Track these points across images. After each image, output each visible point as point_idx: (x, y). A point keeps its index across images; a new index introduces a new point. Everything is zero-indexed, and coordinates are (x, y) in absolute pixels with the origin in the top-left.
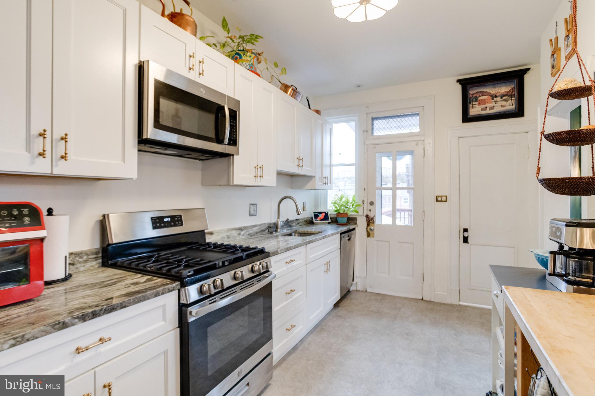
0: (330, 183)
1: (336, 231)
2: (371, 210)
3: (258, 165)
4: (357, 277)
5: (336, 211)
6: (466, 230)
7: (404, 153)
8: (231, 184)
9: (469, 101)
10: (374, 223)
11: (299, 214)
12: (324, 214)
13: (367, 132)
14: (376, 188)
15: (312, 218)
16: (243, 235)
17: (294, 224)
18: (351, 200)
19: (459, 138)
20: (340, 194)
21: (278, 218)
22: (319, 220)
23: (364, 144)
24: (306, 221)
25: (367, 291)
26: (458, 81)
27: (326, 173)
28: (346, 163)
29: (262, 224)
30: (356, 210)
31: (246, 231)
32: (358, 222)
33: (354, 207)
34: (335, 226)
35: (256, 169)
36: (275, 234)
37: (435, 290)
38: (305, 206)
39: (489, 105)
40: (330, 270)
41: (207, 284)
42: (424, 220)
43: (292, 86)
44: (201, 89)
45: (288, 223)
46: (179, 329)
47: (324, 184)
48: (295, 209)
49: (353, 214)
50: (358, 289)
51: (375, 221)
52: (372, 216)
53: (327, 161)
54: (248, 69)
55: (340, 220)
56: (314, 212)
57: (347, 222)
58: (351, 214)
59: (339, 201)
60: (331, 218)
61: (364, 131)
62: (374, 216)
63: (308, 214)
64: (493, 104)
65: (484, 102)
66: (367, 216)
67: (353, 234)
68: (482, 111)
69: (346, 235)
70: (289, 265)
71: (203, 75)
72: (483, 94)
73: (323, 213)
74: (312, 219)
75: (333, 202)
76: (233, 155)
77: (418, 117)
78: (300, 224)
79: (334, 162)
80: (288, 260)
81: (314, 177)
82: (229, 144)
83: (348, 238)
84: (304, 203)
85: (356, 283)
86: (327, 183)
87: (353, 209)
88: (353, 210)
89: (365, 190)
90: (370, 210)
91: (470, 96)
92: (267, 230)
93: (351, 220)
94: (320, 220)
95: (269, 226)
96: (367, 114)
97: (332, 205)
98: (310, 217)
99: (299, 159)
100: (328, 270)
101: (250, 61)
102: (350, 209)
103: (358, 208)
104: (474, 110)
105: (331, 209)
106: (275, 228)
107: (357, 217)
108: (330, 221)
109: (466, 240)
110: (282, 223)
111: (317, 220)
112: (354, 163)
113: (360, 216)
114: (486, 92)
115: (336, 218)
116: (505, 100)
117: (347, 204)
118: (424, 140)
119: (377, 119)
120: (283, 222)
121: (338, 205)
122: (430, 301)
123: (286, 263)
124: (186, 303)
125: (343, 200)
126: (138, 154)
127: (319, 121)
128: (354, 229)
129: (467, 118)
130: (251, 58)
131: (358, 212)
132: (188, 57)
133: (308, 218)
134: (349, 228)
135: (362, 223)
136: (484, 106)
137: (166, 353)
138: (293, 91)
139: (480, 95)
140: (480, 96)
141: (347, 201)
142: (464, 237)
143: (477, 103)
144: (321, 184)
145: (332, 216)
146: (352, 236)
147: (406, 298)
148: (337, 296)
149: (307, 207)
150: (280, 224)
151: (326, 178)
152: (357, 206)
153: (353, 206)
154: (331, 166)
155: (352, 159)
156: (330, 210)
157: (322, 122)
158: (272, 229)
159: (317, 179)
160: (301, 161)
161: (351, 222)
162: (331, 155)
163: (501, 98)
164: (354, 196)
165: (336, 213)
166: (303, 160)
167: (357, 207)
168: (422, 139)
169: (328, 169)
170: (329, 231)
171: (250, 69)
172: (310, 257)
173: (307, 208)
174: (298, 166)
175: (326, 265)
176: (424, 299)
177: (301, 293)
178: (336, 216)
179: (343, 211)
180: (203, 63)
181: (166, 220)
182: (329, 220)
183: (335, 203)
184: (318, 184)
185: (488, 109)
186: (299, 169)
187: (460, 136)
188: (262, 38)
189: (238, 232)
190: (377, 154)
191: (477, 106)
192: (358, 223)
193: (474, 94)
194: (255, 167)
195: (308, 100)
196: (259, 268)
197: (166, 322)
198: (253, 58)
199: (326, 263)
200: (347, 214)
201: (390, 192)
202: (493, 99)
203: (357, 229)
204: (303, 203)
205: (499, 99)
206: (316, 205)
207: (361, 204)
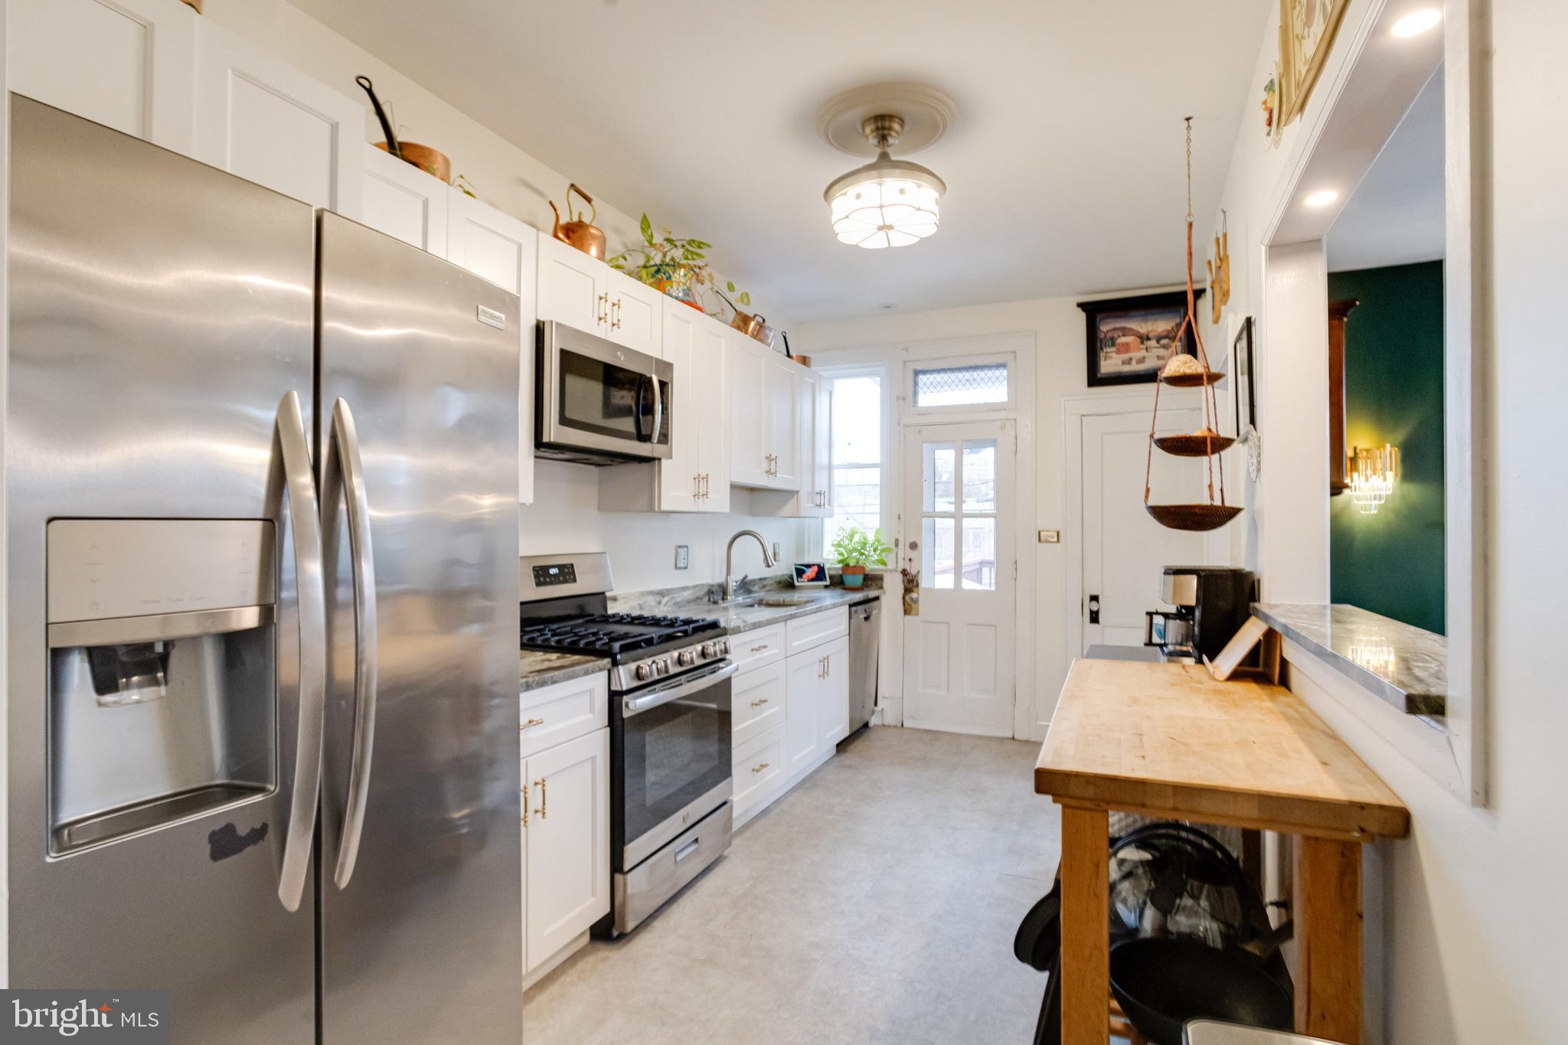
0: (829, 505)
1: (840, 600)
2: (913, 558)
3: (699, 475)
4: (884, 697)
5: (840, 562)
6: (1094, 598)
7: (978, 444)
8: (656, 509)
9: (1099, 344)
10: (917, 586)
11: (769, 566)
12: (815, 569)
13: (904, 399)
14: (923, 515)
15: (791, 577)
16: (665, 605)
17: (756, 588)
18: (871, 538)
19: (1082, 416)
20: (848, 526)
21: (728, 573)
22: (806, 580)
23: (899, 424)
24: (780, 582)
25: (904, 725)
26: (1082, 305)
27: (821, 484)
28: (861, 463)
29: (697, 586)
30: (882, 560)
31: (670, 597)
32: (886, 583)
33: (878, 552)
34: (838, 592)
35: (697, 482)
36: (722, 604)
37: (1037, 718)
38: (777, 551)
39: (1136, 355)
40: (830, 673)
41: (645, 665)
42: (1015, 580)
43: (755, 316)
44: (619, 353)
45: (745, 586)
46: (608, 729)
47: (817, 505)
48: (762, 557)
49: (876, 567)
50: (886, 723)
51: (919, 581)
52: (914, 572)
53: (822, 458)
54: (683, 301)
55: (849, 580)
56: (796, 565)
57: (863, 584)
58: (871, 567)
59: (847, 542)
60: (831, 577)
61: (898, 398)
62: (919, 572)
63: (783, 568)
64: (1143, 353)
65: (1126, 348)
66: (904, 572)
67: (875, 609)
68: (1124, 366)
69: (860, 608)
70: (758, 655)
71: (619, 327)
72: (1125, 332)
73: (814, 565)
74: (793, 579)
75: (836, 543)
76: (659, 459)
77: (1005, 372)
78: (768, 588)
79: (836, 461)
80: (756, 646)
81: (798, 492)
82: (659, 442)
83: (865, 615)
84: (776, 546)
85: (882, 710)
86: (822, 504)
87: (876, 558)
88: (877, 561)
89: (899, 518)
90: (910, 560)
91: (1102, 336)
92: (707, 598)
93: (872, 580)
94: (808, 581)
95: (709, 591)
96: (905, 362)
97: (833, 549)
98: (787, 575)
99: (769, 459)
100: (824, 674)
101: (684, 284)
102: (870, 558)
103: (886, 556)
104: (1108, 362)
105: (830, 558)
106: (722, 594)
107: (885, 573)
108: (828, 582)
109: (1094, 617)
110: (734, 584)
111: (802, 580)
112: (879, 462)
113: (891, 571)
114: (1131, 329)
115: (841, 576)
116: (1165, 347)
117: (863, 547)
118: (1015, 420)
119: (924, 372)
120: (737, 582)
121: (845, 548)
122: (1027, 741)
123: (753, 650)
124: (620, 689)
125: (856, 538)
126: (535, 463)
127: (807, 379)
128: (877, 598)
129: (1095, 379)
130: (687, 278)
131: (885, 564)
132: (597, 298)
133: (783, 575)
134: (867, 596)
135: (893, 586)
136: (1126, 356)
137: (593, 759)
138: (758, 327)
139: (1120, 334)
140: (1119, 336)
141: (863, 540)
142: (1092, 612)
143: (1114, 349)
144: (812, 507)
145: (833, 572)
146: (874, 612)
147: (980, 737)
148: (842, 731)
149: (781, 553)
150: (732, 585)
151: (820, 493)
152: (883, 551)
153: (875, 550)
154: (830, 467)
155: (874, 454)
156: (828, 560)
157: (812, 381)
158: (715, 597)
159: (803, 495)
160: (773, 463)
161: (871, 585)
162: (830, 446)
163: (1158, 342)
164: (878, 531)
165: (840, 566)
166: (777, 461)
167: (884, 554)
168: (1013, 416)
169: (825, 474)
170: (828, 599)
171: (685, 299)
172: (794, 644)
173: (781, 555)
174: (769, 472)
175: (822, 663)
176: (1015, 737)
177: (777, 709)
178: (840, 572)
179: (855, 561)
180: (619, 307)
181: (553, 571)
182: (826, 580)
183: (839, 545)
184: (806, 506)
185: (1134, 362)
186: (769, 479)
187: (1083, 414)
188: (709, 246)
189: (657, 598)
190: (924, 445)
191: (1114, 355)
192: (885, 586)
193: (1107, 332)
194: (695, 479)
195: (785, 338)
196: (715, 652)
197: (594, 714)
198: (691, 279)
199: (822, 659)
200: (863, 568)
201: (950, 523)
202: (1142, 343)
203: (883, 599)
204: (774, 545)
205: (1153, 343)
206: (800, 550)
207: (893, 546)
